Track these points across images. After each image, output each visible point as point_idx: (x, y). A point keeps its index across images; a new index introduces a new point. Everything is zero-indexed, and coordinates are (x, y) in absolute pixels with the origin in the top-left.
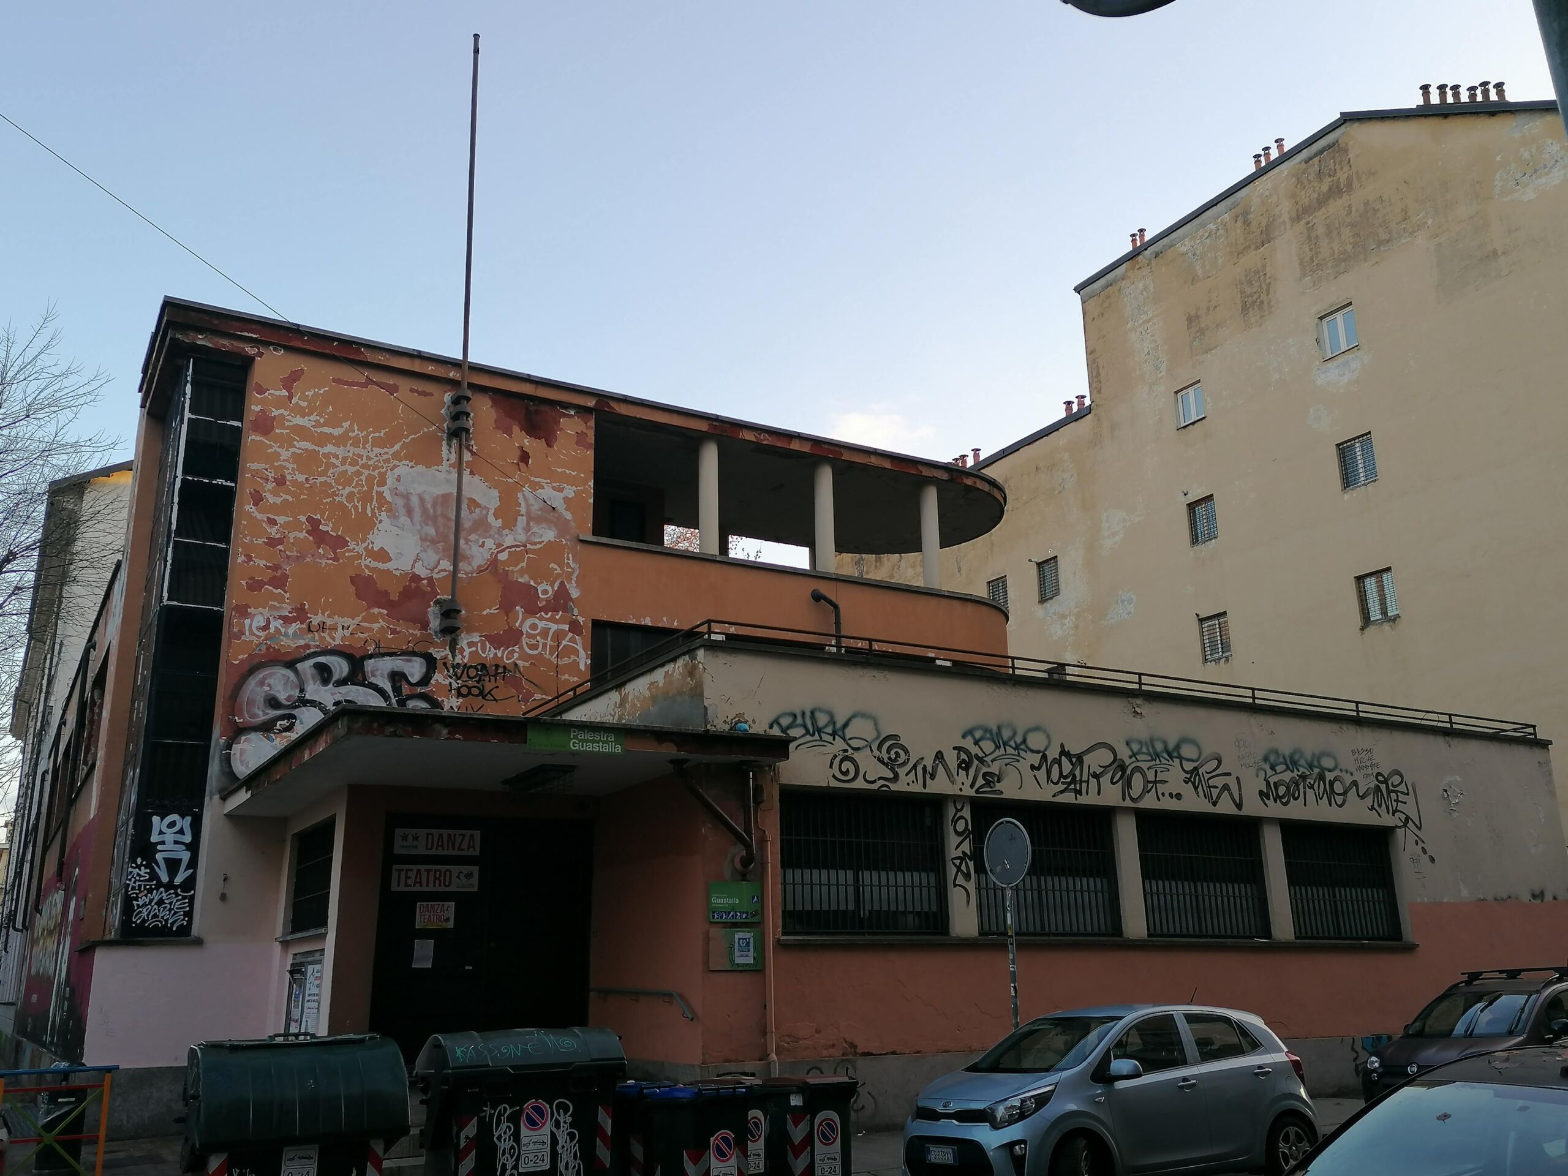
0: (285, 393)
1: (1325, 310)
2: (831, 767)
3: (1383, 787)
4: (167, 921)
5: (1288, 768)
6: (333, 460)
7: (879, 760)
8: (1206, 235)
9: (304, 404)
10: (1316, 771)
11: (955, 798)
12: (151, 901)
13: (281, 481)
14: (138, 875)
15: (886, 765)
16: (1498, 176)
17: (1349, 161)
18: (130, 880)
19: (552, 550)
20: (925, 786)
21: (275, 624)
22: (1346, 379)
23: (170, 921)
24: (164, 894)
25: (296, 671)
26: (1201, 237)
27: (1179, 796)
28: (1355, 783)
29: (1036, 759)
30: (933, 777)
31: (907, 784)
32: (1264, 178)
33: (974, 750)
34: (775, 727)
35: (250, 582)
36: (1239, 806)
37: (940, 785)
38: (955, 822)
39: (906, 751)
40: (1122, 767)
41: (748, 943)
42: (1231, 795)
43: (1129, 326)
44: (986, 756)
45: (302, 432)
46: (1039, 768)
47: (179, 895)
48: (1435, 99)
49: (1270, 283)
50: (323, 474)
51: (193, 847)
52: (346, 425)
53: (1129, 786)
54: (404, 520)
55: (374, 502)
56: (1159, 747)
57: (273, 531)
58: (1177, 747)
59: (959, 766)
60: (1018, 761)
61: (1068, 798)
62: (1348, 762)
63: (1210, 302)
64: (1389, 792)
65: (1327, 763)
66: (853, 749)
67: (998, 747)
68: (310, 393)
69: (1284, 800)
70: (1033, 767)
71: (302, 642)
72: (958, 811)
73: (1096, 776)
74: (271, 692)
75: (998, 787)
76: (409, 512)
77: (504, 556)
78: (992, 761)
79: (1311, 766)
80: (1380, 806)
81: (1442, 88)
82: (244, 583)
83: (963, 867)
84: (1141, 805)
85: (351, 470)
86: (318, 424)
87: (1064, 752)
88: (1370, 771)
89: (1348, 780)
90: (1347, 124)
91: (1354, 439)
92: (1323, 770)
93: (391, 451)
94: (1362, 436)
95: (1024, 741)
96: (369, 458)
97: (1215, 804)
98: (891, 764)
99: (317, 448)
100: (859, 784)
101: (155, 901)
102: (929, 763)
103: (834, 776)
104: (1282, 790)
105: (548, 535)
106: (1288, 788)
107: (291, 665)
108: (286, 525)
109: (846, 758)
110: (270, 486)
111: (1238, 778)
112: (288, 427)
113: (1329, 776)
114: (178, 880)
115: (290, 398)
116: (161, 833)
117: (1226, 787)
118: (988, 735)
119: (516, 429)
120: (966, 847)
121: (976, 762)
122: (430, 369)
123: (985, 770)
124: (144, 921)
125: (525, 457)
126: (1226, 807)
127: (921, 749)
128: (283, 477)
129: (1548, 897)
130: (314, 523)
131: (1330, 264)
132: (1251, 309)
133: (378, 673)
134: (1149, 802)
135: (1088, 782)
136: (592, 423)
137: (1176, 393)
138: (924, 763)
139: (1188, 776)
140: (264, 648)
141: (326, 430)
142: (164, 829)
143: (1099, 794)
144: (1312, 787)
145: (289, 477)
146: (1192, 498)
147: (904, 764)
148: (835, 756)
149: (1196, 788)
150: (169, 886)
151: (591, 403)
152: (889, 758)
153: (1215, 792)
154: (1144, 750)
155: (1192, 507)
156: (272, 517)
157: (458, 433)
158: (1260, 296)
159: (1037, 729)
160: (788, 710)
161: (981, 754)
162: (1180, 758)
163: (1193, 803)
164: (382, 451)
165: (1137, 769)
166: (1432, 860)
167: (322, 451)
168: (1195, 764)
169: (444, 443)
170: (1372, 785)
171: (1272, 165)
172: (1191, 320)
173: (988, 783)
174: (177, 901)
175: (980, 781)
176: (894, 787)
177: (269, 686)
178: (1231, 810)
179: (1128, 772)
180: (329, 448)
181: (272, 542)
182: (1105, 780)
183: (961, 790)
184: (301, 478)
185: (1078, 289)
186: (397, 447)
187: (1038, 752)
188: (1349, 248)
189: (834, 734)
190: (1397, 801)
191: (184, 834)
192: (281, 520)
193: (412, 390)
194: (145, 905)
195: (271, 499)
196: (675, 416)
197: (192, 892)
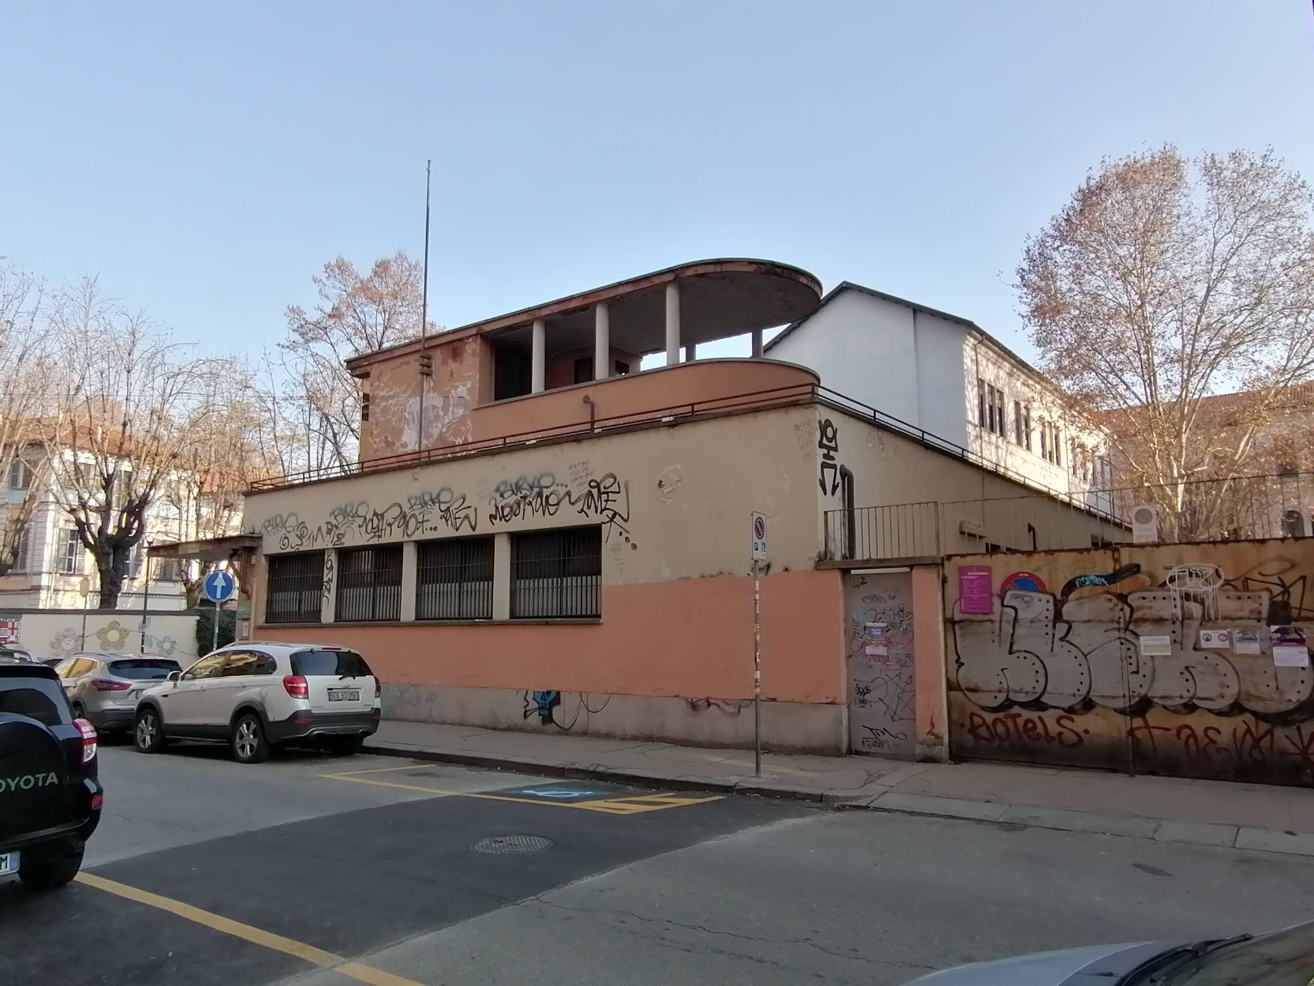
0: (378, 383)
2: (279, 543)
3: (595, 492)
5: (513, 493)
7: (297, 536)
9: (383, 385)
11: (327, 550)
20: (314, 546)
27: (437, 529)
28: (568, 494)
29: (360, 521)
30: (317, 540)
31: (306, 547)
33: (334, 522)
34: (264, 528)
36: (475, 528)
37: (318, 546)
38: (327, 562)
39: (307, 529)
40: (405, 517)
42: (470, 522)
53: (407, 527)
55: (403, 421)
56: (427, 498)
58: (438, 495)
59: (327, 532)
60: (353, 524)
61: (373, 541)
62: (564, 476)
64: (600, 493)
65: (544, 483)
66: (288, 532)
67: (344, 518)
68: (385, 379)
69: (507, 519)
70: (360, 526)
72: (330, 556)
73: (390, 525)
75: (343, 540)
78: (342, 527)
79: (531, 488)
80: (589, 507)
83: (328, 586)
84: (413, 538)
86: (387, 392)
87: (375, 514)
88: (584, 480)
89: (562, 491)
92: (541, 488)
93: (408, 394)
95: (356, 513)
96: (402, 401)
97: (457, 530)
98: (300, 537)
99: (387, 404)
100: (289, 550)
102: (315, 533)
103: (281, 547)
104: (506, 512)
105: (461, 412)
106: (511, 508)
109: (285, 538)
111: (476, 509)
113: (546, 492)
117: (467, 517)
118: (341, 512)
119: (449, 361)
120: (331, 575)
121: (334, 528)
123: (338, 532)
125: (452, 374)
126: (465, 531)
127: (312, 528)
129: (777, 569)
134: (419, 536)
135: (385, 529)
136: (479, 340)
139: (443, 514)
143: (392, 535)
144: (530, 504)
147: (306, 536)
148: (281, 538)
149: (447, 521)
152: (301, 534)
153: (459, 521)
154: (418, 502)
160: (267, 519)
161: (337, 524)
162: (440, 502)
163: (445, 532)
164: (405, 395)
165: (413, 516)
166: (634, 546)
168: (448, 505)
170: (585, 492)
173: (339, 539)
175: (336, 539)
176: (301, 549)
178: (469, 532)
179: (408, 518)
182: (394, 526)
183: (329, 545)
186: (409, 391)
187: (363, 516)
189: (281, 527)
190: (607, 501)
193: (414, 360)
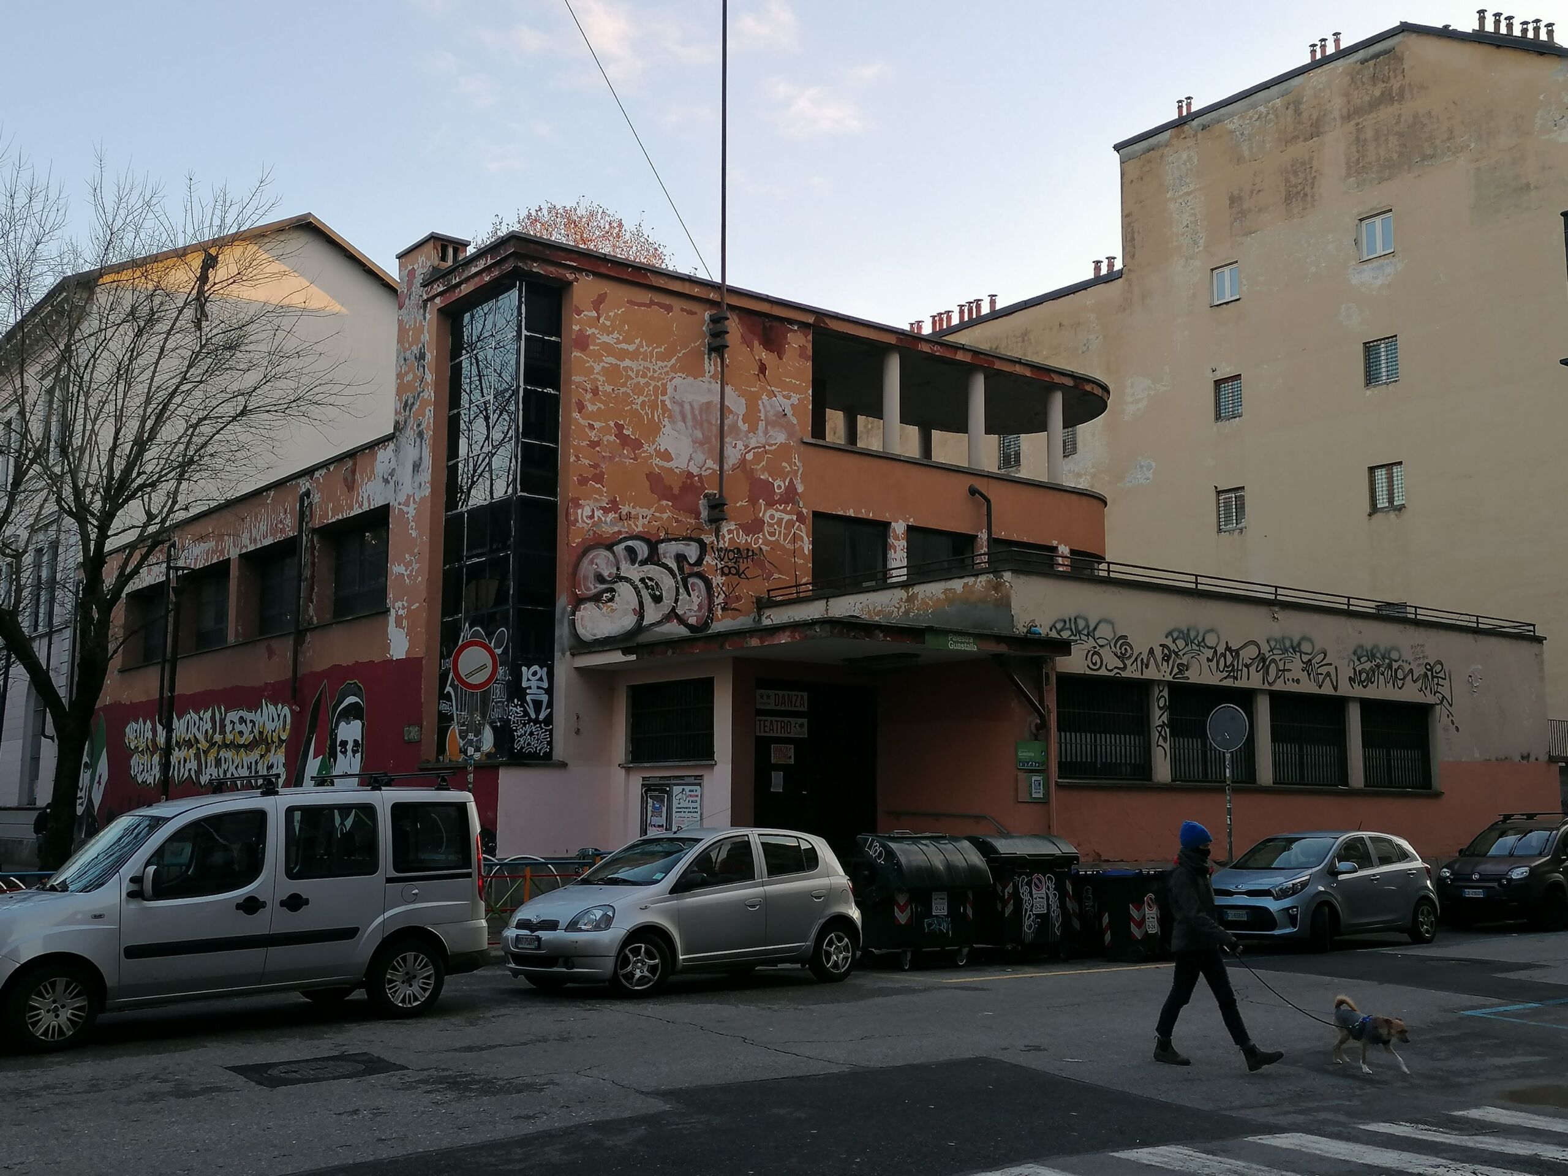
0: (594, 314)
1: (1367, 213)
2: (1086, 659)
3: (1429, 673)
4: (536, 748)
5: (1369, 660)
6: (630, 373)
7: (1115, 654)
8: (1256, 116)
9: (608, 323)
10: (1387, 661)
11: (1159, 682)
12: (526, 732)
13: (595, 392)
14: (516, 712)
15: (1119, 657)
16: (1539, 114)
17: (1403, 72)
18: (511, 716)
19: (784, 448)
20: (1142, 674)
21: (598, 513)
22: (1379, 282)
23: (538, 748)
24: (533, 728)
25: (613, 553)
26: (1251, 118)
27: (1298, 681)
28: (1411, 671)
29: (1209, 653)
30: (1147, 667)
31: (1132, 672)
32: (1319, 70)
33: (1173, 647)
34: (1054, 630)
35: (580, 478)
36: (1336, 689)
37: (1151, 674)
38: (1158, 700)
39: (1132, 649)
40: (1264, 660)
41: (1040, 784)
42: (1331, 680)
43: (1169, 195)
44: (1180, 651)
45: (607, 348)
46: (1211, 661)
47: (542, 729)
48: (1489, 27)
49: (1315, 177)
50: (624, 385)
51: (550, 691)
52: (637, 341)
53: (1268, 673)
54: (680, 424)
55: (659, 410)
56: (1288, 644)
57: (593, 435)
58: (1299, 644)
59: (1163, 658)
60: (1199, 655)
61: (1228, 683)
62: (1408, 655)
63: (1254, 185)
64: (1433, 677)
65: (1394, 655)
66: (1100, 646)
67: (1187, 645)
68: (611, 314)
69: (1364, 684)
70: (1209, 660)
71: (616, 529)
72: (1161, 691)
73: (1247, 666)
74: (598, 570)
75: (1187, 674)
76: (684, 420)
77: (749, 456)
78: (1183, 655)
79: (1383, 658)
80: (1426, 688)
81: (1497, 15)
82: (575, 478)
83: (1163, 733)
84: (1274, 688)
85: (642, 381)
86: (618, 341)
87: (1228, 649)
88: (1421, 661)
89: (1407, 668)
90: (1406, 33)
91: (1380, 340)
92: (1391, 660)
93: (670, 364)
94: (1388, 338)
95: (1204, 640)
96: (654, 371)
97: (1320, 687)
98: (1122, 657)
99: (618, 363)
100: (1103, 672)
101: (528, 732)
102: (1145, 656)
103: (1088, 666)
104: (1364, 676)
105: (781, 438)
106: (1368, 675)
107: (610, 547)
108: (601, 429)
109: (1095, 653)
110: (589, 396)
111: (1336, 667)
112: (598, 345)
113: (1395, 665)
114: (542, 717)
115: (598, 318)
116: (528, 680)
117: (1328, 674)
118: (1181, 635)
119: (756, 343)
120: (1165, 718)
121: (1173, 655)
122: (696, 291)
123: (1179, 661)
124: (522, 748)
125: (763, 368)
126: (1327, 690)
127: (1140, 646)
128: (597, 387)
129: (1532, 759)
130: (619, 427)
131: (1375, 169)
132: (1294, 200)
133: (668, 555)
134: (1279, 686)
135: (1241, 670)
136: (810, 337)
137: (1212, 270)
138: (1142, 656)
139: (1305, 666)
140: (591, 533)
141: (624, 346)
142: (530, 677)
143: (1248, 679)
144: (1383, 674)
145: (601, 388)
146: (1219, 375)
147: (1130, 657)
148: (1089, 651)
149: (1309, 675)
150: (536, 721)
151: (811, 320)
152: (1121, 653)
153: (1321, 677)
154: (1278, 646)
155: (1218, 383)
156: (591, 422)
157: (717, 348)
158: (1304, 188)
159: (1212, 630)
160: (1061, 618)
161: (1177, 650)
162: (1301, 652)
163: (1307, 686)
164: (663, 364)
165: (1273, 661)
166: (1457, 729)
167: (623, 364)
168: (1310, 657)
169: (706, 356)
170: (1423, 673)
171: (1327, 60)
172: (1233, 200)
173: (1180, 671)
174: (542, 733)
175: (1176, 670)
176: (1124, 674)
177: (596, 565)
178: (1331, 692)
179: (1267, 663)
180: (627, 363)
181: (593, 444)
182: (1253, 669)
183: (1164, 676)
184: (609, 389)
185: (1118, 148)
186: (673, 361)
187: (1211, 648)
188: (1395, 156)
189: (1088, 635)
190: (1437, 684)
191: (543, 681)
192: (597, 425)
193: (682, 310)
194: (521, 736)
195: (590, 407)
196: (872, 330)
197: (551, 727)
